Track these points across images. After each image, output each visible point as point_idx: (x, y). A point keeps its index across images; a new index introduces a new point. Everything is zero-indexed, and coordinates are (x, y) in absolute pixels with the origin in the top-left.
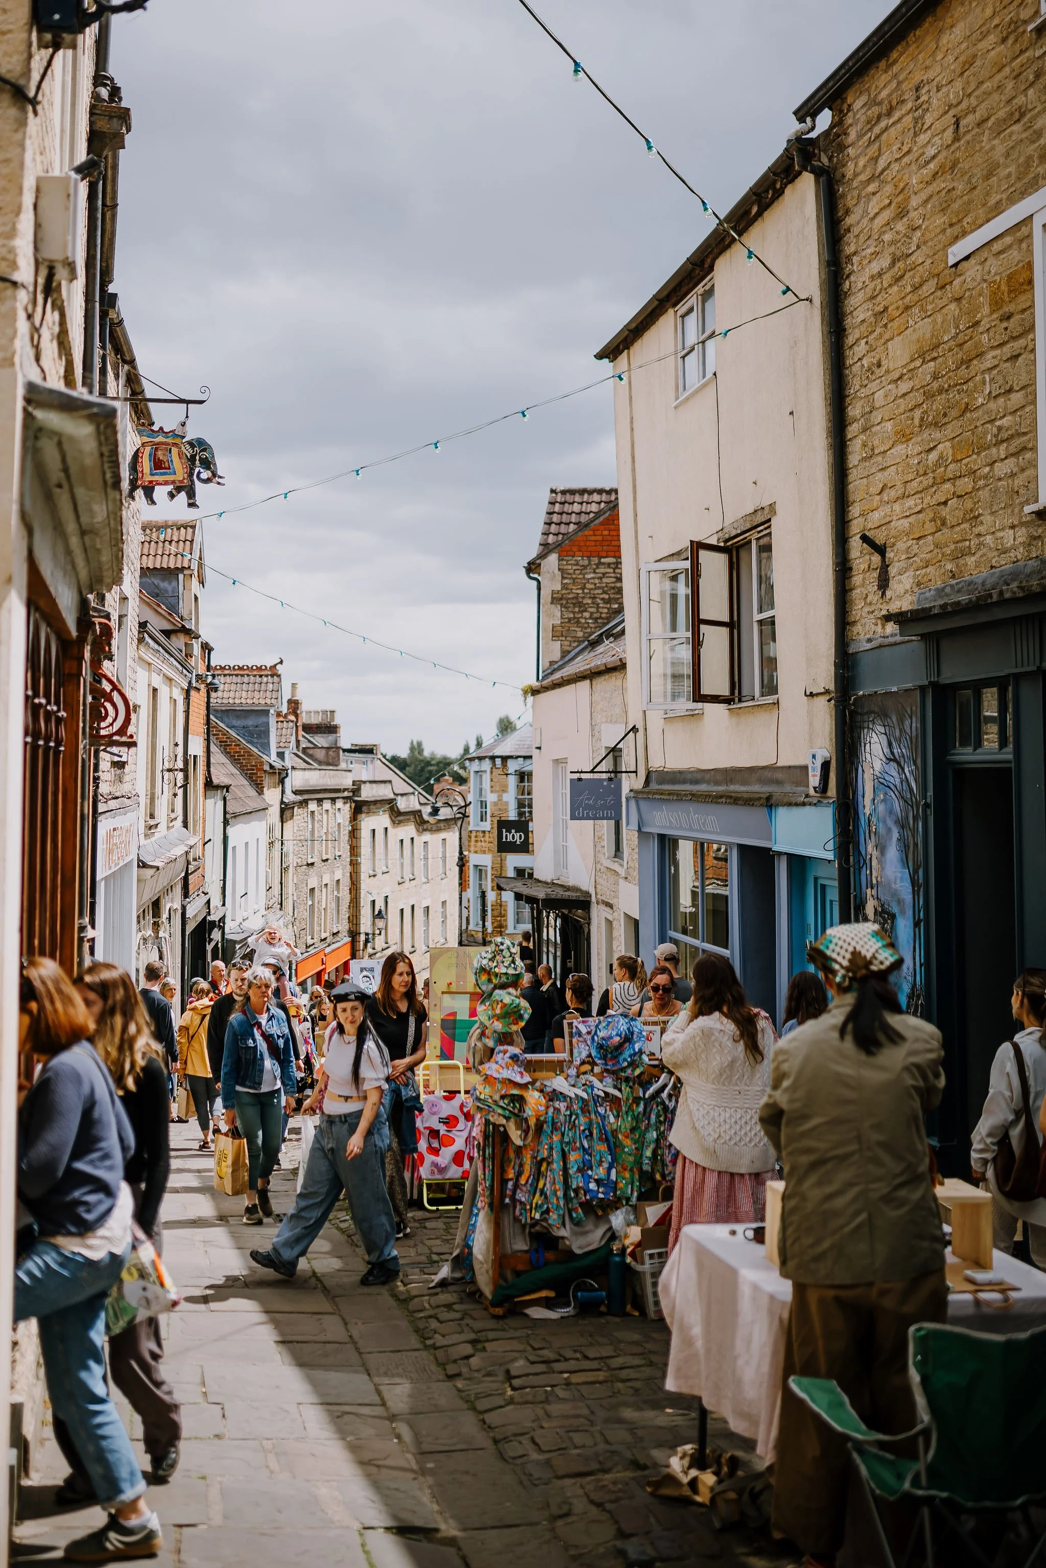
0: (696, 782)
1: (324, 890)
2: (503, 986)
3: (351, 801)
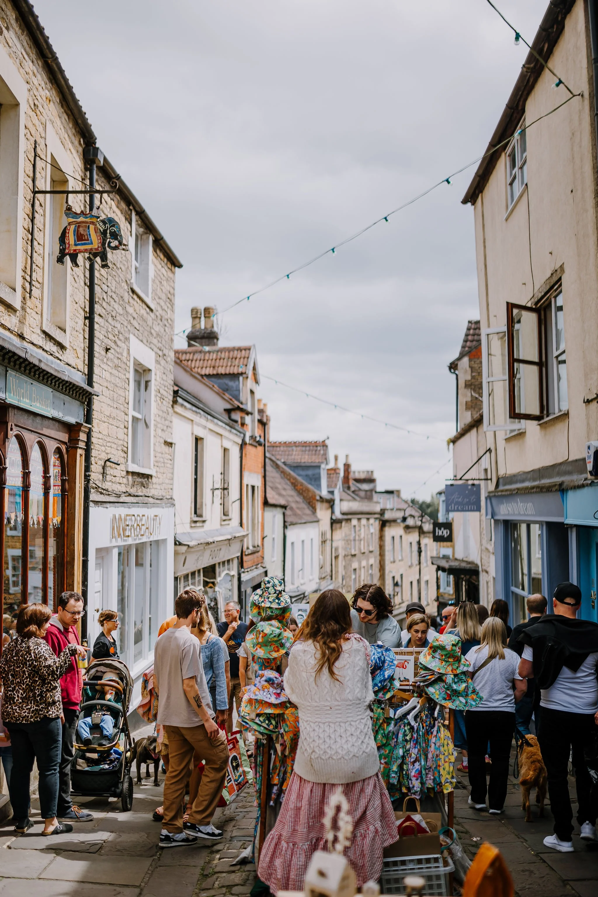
0: (523, 481)
1: (363, 570)
2: (269, 618)
3: (380, 520)
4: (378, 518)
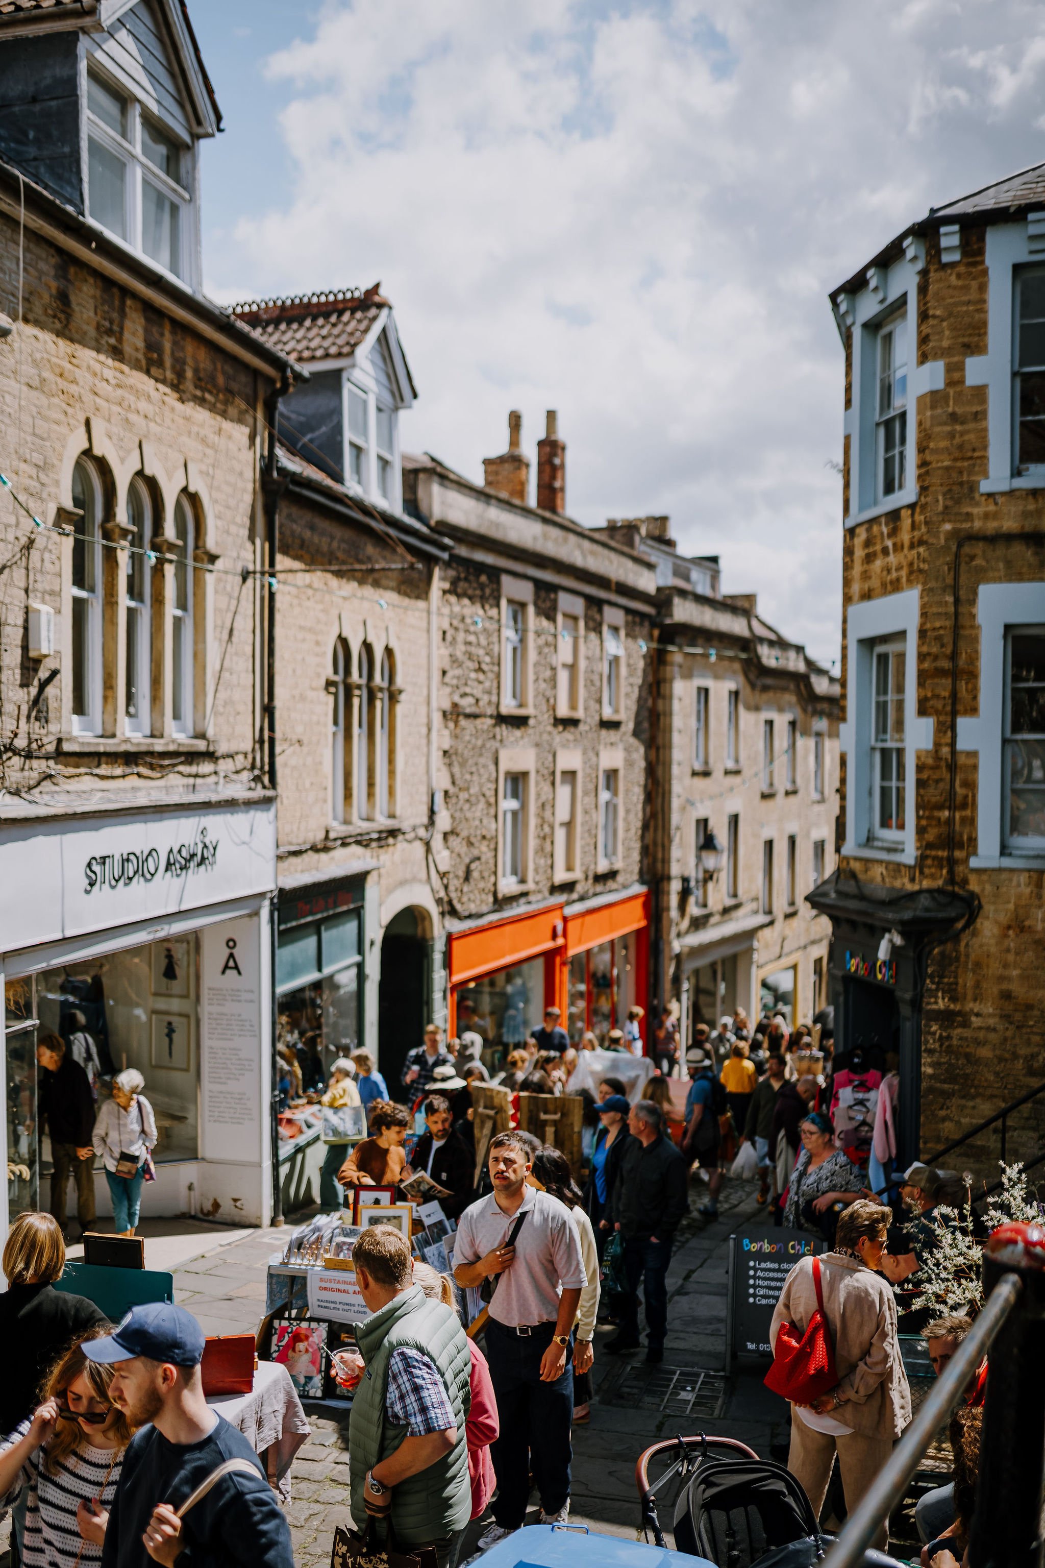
1: (562, 784)
3: (653, 625)
4: (643, 616)
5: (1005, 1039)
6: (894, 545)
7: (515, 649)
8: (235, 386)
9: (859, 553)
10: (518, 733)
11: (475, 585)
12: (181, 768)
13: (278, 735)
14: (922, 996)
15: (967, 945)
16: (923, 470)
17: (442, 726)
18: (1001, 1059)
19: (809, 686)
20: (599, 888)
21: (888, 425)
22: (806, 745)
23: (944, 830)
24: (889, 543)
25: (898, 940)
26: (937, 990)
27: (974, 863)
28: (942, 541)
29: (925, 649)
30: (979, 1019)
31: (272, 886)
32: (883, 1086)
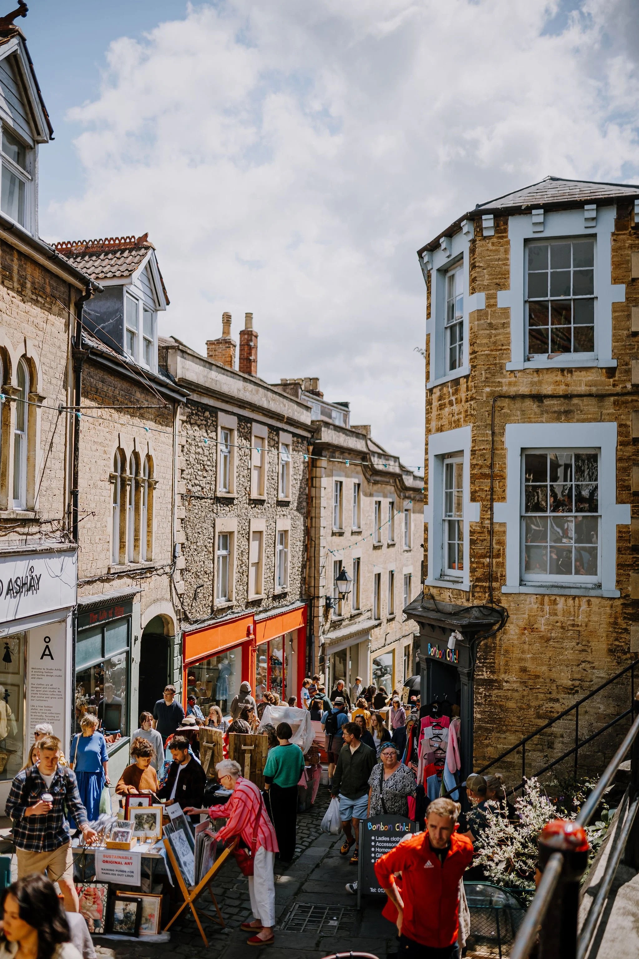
1: (253, 539)
3: (309, 444)
4: (303, 438)
5: (523, 696)
6: (456, 399)
7: (225, 457)
8: (57, 294)
9: (435, 404)
10: (227, 509)
11: (202, 418)
12: (18, 529)
13: (80, 509)
14: (474, 671)
15: (500, 639)
16: (473, 356)
17: (180, 504)
18: (521, 709)
19: (402, 481)
20: (276, 604)
21: (452, 328)
22: (400, 517)
23: (486, 570)
24: (453, 398)
25: (460, 637)
26: (483, 667)
27: (504, 590)
28: (485, 399)
29: (475, 462)
30: (508, 684)
31: (74, 604)
32: (451, 726)
